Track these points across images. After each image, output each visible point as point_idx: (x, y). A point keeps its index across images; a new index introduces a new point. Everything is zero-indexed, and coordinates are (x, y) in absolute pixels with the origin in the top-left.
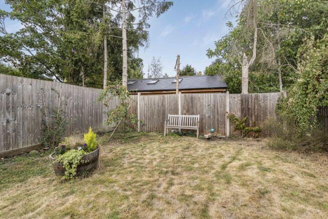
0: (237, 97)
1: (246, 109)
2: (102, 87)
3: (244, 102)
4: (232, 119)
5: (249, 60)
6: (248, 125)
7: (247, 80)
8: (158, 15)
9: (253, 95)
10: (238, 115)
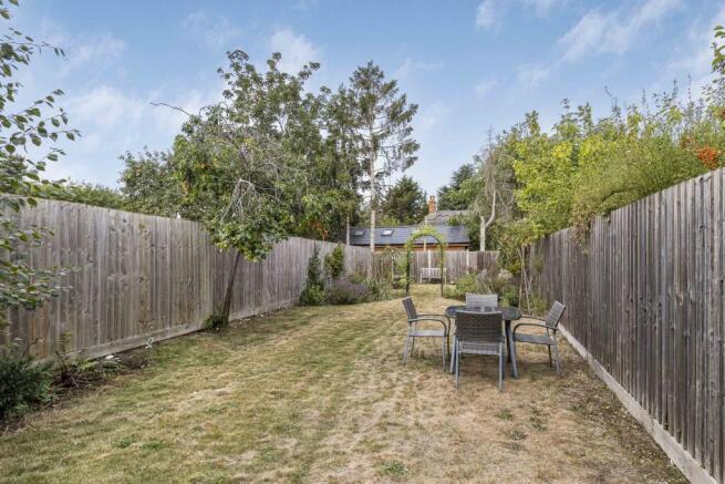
0: (475, 253)
1: (481, 263)
2: (345, 242)
3: (480, 257)
4: (471, 270)
5: (487, 220)
9: (488, 252)
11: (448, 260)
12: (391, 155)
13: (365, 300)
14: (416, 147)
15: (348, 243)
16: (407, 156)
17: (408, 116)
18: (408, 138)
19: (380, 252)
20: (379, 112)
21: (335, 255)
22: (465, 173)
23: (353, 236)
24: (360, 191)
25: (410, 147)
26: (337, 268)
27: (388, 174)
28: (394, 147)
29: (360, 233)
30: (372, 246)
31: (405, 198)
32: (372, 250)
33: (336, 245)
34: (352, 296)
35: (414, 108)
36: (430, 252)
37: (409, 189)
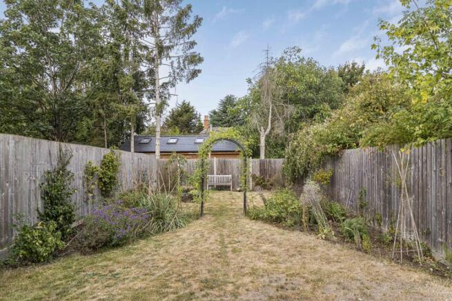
0: (256, 160)
1: (263, 170)
3: (262, 164)
4: (254, 177)
5: (265, 130)
6: (264, 181)
7: (264, 148)
8: (188, 82)
9: (268, 159)
10: (258, 174)
11: (232, 167)
12: (176, 65)
13: (143, 235)
14: (201, 60)
15: (132, 149)
16: (192, 67)
17: (192, 29)
18: (192, 51)
19: (165, 160)
20: (164, 22)
21: (104, 164)
22: (229, 101)
23: (138, 144)
24: (145, 100)
25: (195, 59)
26: (106, 182)
27: (173, 85)
28: (179, 57)
29: (146, 141)
30: (158, 153)
31: (185, 118)
32: (158, 157)
33: (106, 151)
34: (121, 233)
35: (198, 21)
36: (215, 159)
37: (187, 111)
